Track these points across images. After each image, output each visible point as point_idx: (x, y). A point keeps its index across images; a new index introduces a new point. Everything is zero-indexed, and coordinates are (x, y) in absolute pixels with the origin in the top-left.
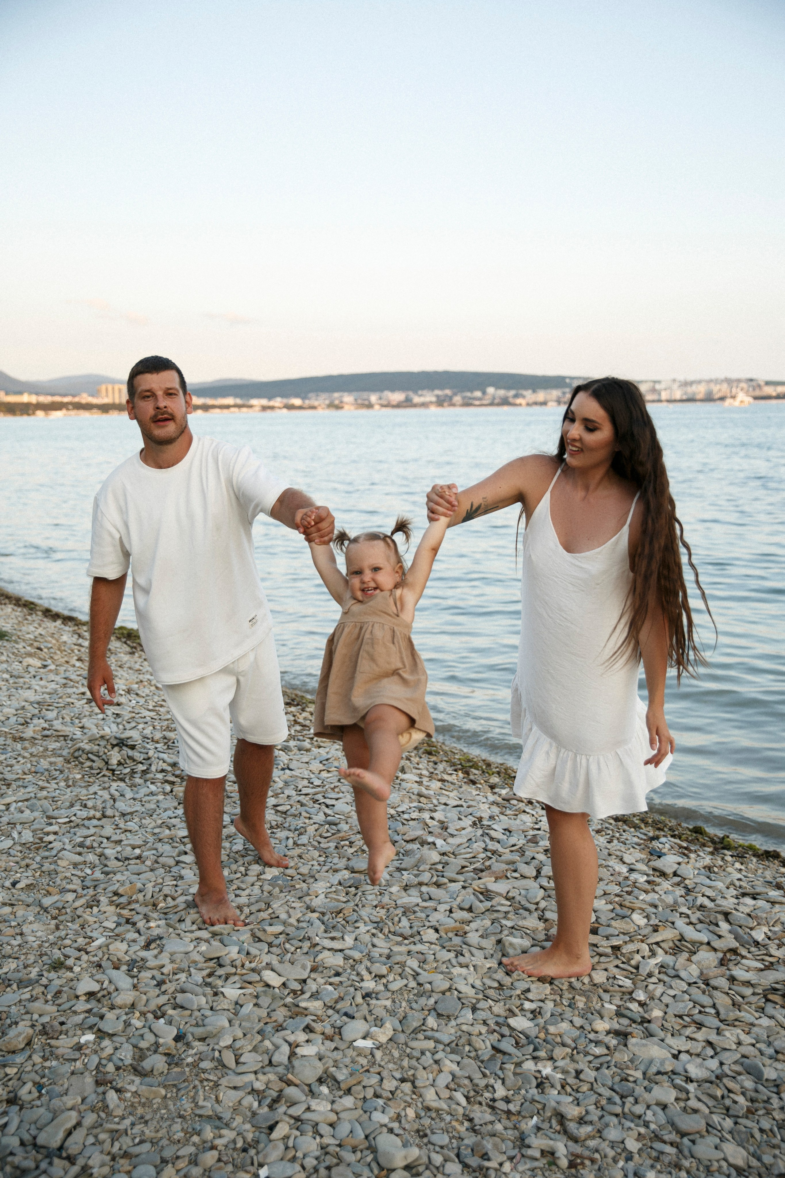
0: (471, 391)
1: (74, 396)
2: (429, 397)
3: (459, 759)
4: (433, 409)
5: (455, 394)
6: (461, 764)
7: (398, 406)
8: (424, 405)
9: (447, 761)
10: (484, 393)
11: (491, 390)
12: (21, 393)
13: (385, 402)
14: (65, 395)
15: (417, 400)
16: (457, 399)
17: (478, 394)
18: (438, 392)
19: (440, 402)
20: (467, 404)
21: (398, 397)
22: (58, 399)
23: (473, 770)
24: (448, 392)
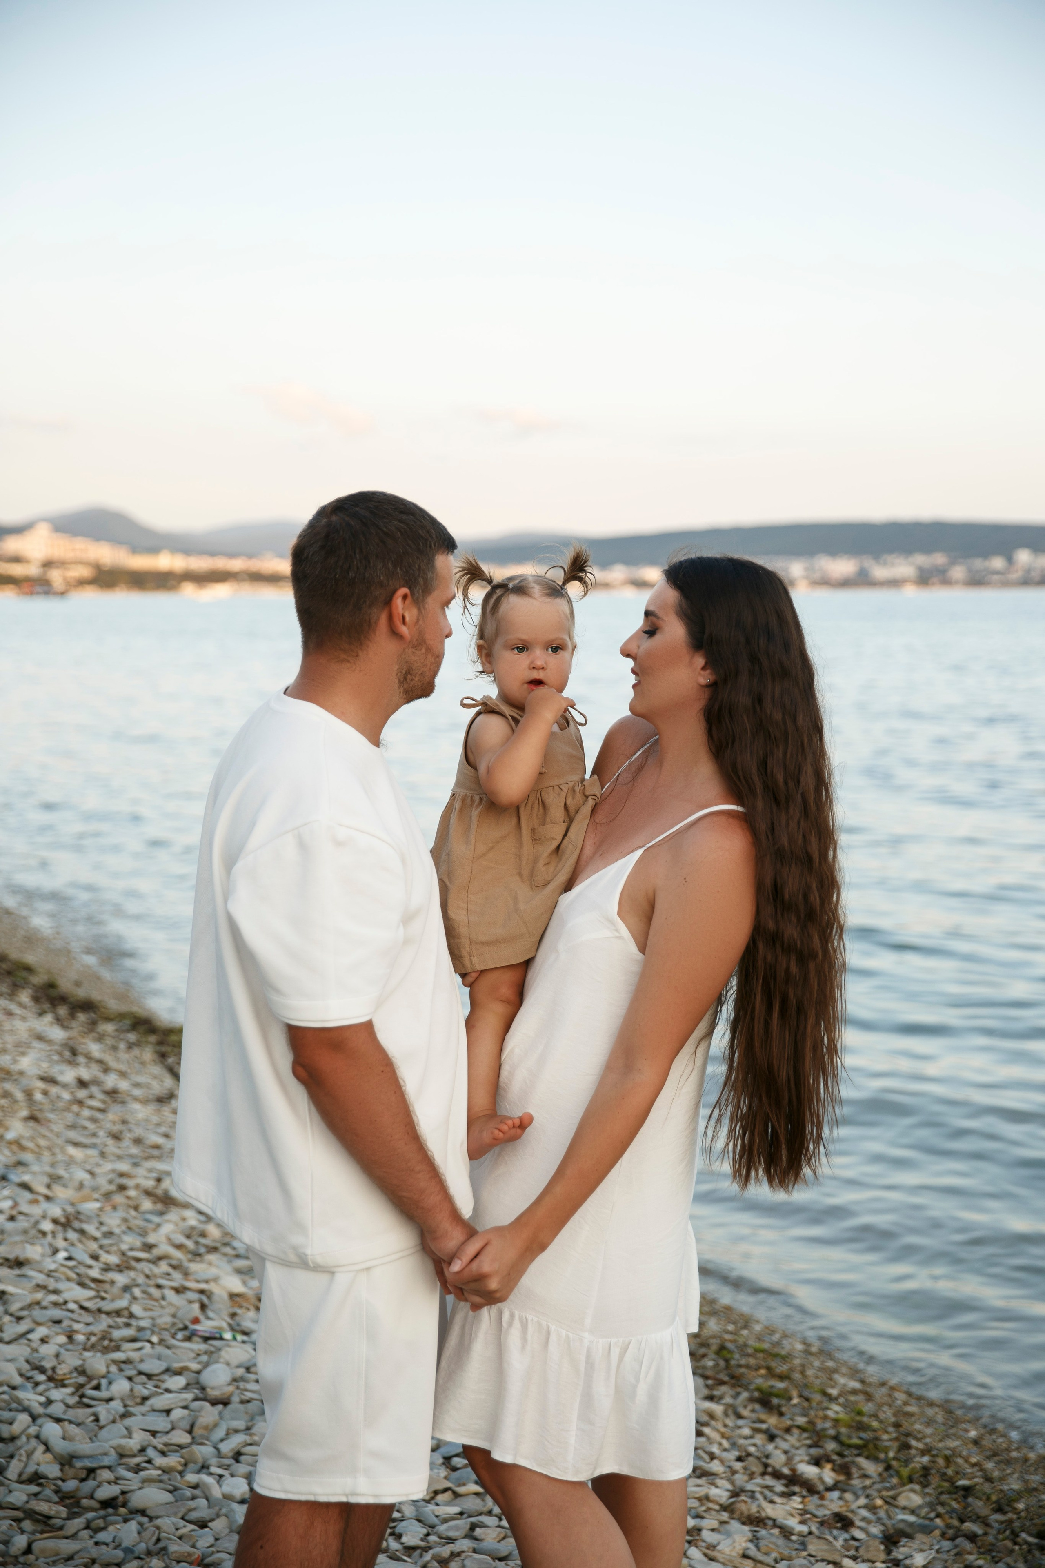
0: (986, 555)
1: (250, 556)
2: (903, 568)
3: (836, 1421)
4: (910, 592)
5: (953, 562)
6: (836, 1438)
7: (845, 583)
8: (895, 583)
9: (802, 1429)
10: (1010, 560)
11: (1024, 557)
12: (154, 550)
13: (817, 576)
14: (232, 555)
15: (880, 572)
16: (958, 572)
17: (998, 563)
18: (921, 559)
19: (924, 579)
20: (976, 581)
21: (843, 567)
22: (221, 564)
23: (861, 1461)
24: (939, 559)
